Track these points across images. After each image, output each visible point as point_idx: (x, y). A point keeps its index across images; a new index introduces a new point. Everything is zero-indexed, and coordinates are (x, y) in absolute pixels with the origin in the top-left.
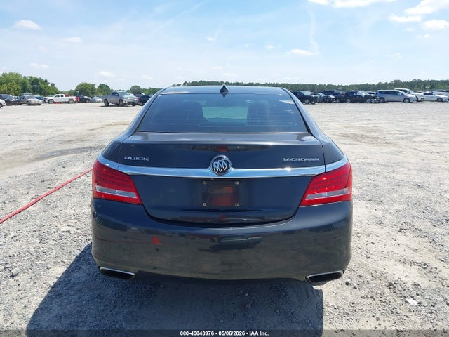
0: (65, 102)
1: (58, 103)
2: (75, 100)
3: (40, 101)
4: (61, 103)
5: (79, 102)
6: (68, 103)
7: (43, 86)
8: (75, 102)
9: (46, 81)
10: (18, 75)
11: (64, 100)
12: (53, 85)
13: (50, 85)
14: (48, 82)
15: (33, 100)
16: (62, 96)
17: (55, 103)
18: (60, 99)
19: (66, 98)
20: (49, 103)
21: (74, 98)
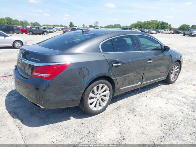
1: (165, 33)
2: (173, 32)
3: (156, 32)
4: (167, 33)
5: (175, 33)
6: (170, 33)
7: (165, 25)
9: (167, 23)
10: (156, 21)
11: (168, 32)
12: (170, 25)
13: (169, 25)
15: (153, 32)
16: (167, 30)
17: (164, 33)
18: (167, 31)
19: (169, 31)
20: (161, 33)
21: (173, 31)
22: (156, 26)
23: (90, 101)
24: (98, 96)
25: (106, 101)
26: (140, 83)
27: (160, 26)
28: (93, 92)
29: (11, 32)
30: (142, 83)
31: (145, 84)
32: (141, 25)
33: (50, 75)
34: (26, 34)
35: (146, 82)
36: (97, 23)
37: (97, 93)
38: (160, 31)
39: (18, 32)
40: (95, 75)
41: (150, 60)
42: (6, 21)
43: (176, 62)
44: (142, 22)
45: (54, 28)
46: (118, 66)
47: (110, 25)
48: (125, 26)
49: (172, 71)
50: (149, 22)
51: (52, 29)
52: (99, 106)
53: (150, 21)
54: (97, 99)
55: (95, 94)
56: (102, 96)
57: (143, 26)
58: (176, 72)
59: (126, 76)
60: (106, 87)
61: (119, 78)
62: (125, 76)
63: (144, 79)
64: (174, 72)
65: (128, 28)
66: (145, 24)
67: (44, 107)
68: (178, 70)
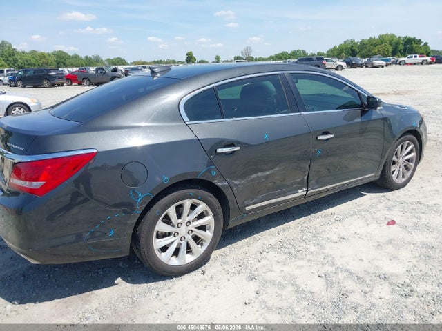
0: (418, 63)
1: (411, 64)
3: (384, 63)
4: (415, 64)
5: (435, 63)
6: (421, 64)
7: (414, 45)
8: (431, 63)
9: (420, 40)
10: (393, 36)
11: (416, 61)
12: (426, 44)
13: (423, 44)
14: (422, 41)
15: (377, 63)
16: (416, 57)
17: (407, 64)
18: (413, 60)
19: (419, 59)
20: (400, 64)
21: (428, 59)
22: (390, 49)
23: (158, 243)
24: (183, 230)
25: (205, 241)
26: (302, 192)
27: (401, 47)
28: (167, 220)
29: (45, 83)
30: (307, 191)
31: (317, 193)
32: (354, 48)
33: (44, 183)
34: (79, 84)
35: (321, 189)
36: (248, 50)
37: (180, 221)
38: (397, 61)
39: (60, 82)
40: (165, 179)
41: (326, 133)
42: (54, 58)
43: (404, 134)
44: (356, 41)
45: (145, 68)
46: (234, 152)
47: (282, 54)
48: (316, 54)
49: (394, 158)
50: (374, 39)
51: (141, 70)
52: (187, 253)
53: (377, 37)
54: (179, 237)
55: (173, 226)
56: (193, 229)
57: (358, 51)
58: (408, 160)
59: (258, 176)
60: (202, 207)
61: (237, 182)
62: (254, 176)
63: (312, 182)
64: (401, 161)
65: (314, 58)
66: (363, 45)
67: (38, 261)
68: (413, 154)
